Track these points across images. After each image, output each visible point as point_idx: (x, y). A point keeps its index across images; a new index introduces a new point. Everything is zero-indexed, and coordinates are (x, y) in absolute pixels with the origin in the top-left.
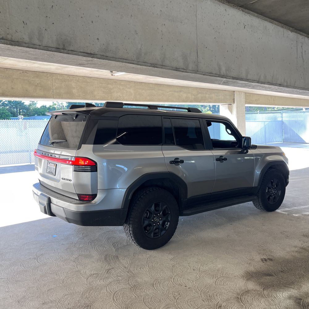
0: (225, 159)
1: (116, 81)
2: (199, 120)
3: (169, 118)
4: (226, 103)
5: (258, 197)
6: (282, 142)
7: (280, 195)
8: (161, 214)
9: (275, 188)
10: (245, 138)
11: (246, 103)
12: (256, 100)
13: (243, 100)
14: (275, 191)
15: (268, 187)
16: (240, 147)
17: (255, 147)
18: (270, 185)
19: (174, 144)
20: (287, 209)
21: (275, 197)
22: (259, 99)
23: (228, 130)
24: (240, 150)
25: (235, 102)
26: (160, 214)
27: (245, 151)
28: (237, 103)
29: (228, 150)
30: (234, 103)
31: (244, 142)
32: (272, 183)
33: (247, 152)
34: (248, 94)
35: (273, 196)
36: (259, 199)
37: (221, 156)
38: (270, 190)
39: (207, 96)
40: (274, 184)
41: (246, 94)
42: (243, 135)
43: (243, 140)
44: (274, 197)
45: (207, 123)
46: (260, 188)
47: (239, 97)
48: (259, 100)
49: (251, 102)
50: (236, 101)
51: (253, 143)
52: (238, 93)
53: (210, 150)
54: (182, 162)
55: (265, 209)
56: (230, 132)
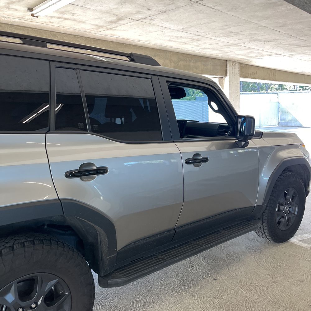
0: (205, 160)
1: (55, 33)
2: (150, 79)
3: (74, 69)
4: (216, 75)
5: (262, 221)
6: (278, 126)
7: (296, 213)
8: (39, 303)
9: (290, 204)
10: (243, 118)
11: (240, 77)
12: (253, 73)
13: (237, 72)
14: (290, 207)
15: (279, 204)
16: (234, 134)
17: (260, 135)
18: (282, 200)
19: (83, 130)
20: (306, 235)
21: (290, 217)
22: (257, 72)
23: (213, 104)
24: (234, 141)
25: (228, 75)
26: (36, 303)
27: (243, 143)
28: (229, 75)
29: (210, 142)
30: (226, 75)
31: (242, 125)
32: (285, 194)
33: (247, 144)
34: (243, 66)
35: (287, 217)
36: (264, 224)
37: (197, 155)
38: (282, 208)
39: (192, 64)
40: (288, 197)
41: (241, 65)
42: (240, 113)
43: (240, 121)
44: (288, 219)
45: (168, 86)
46: (267, 206)
47: (233, 68)
48: (257, 74)
49: (247, 75)
50: (229, 73)
51: (258, 127)
52: (232, 64)
53: (174, 142)
54: (102, 171)
55: (273, 240)
56: (216, 108)
